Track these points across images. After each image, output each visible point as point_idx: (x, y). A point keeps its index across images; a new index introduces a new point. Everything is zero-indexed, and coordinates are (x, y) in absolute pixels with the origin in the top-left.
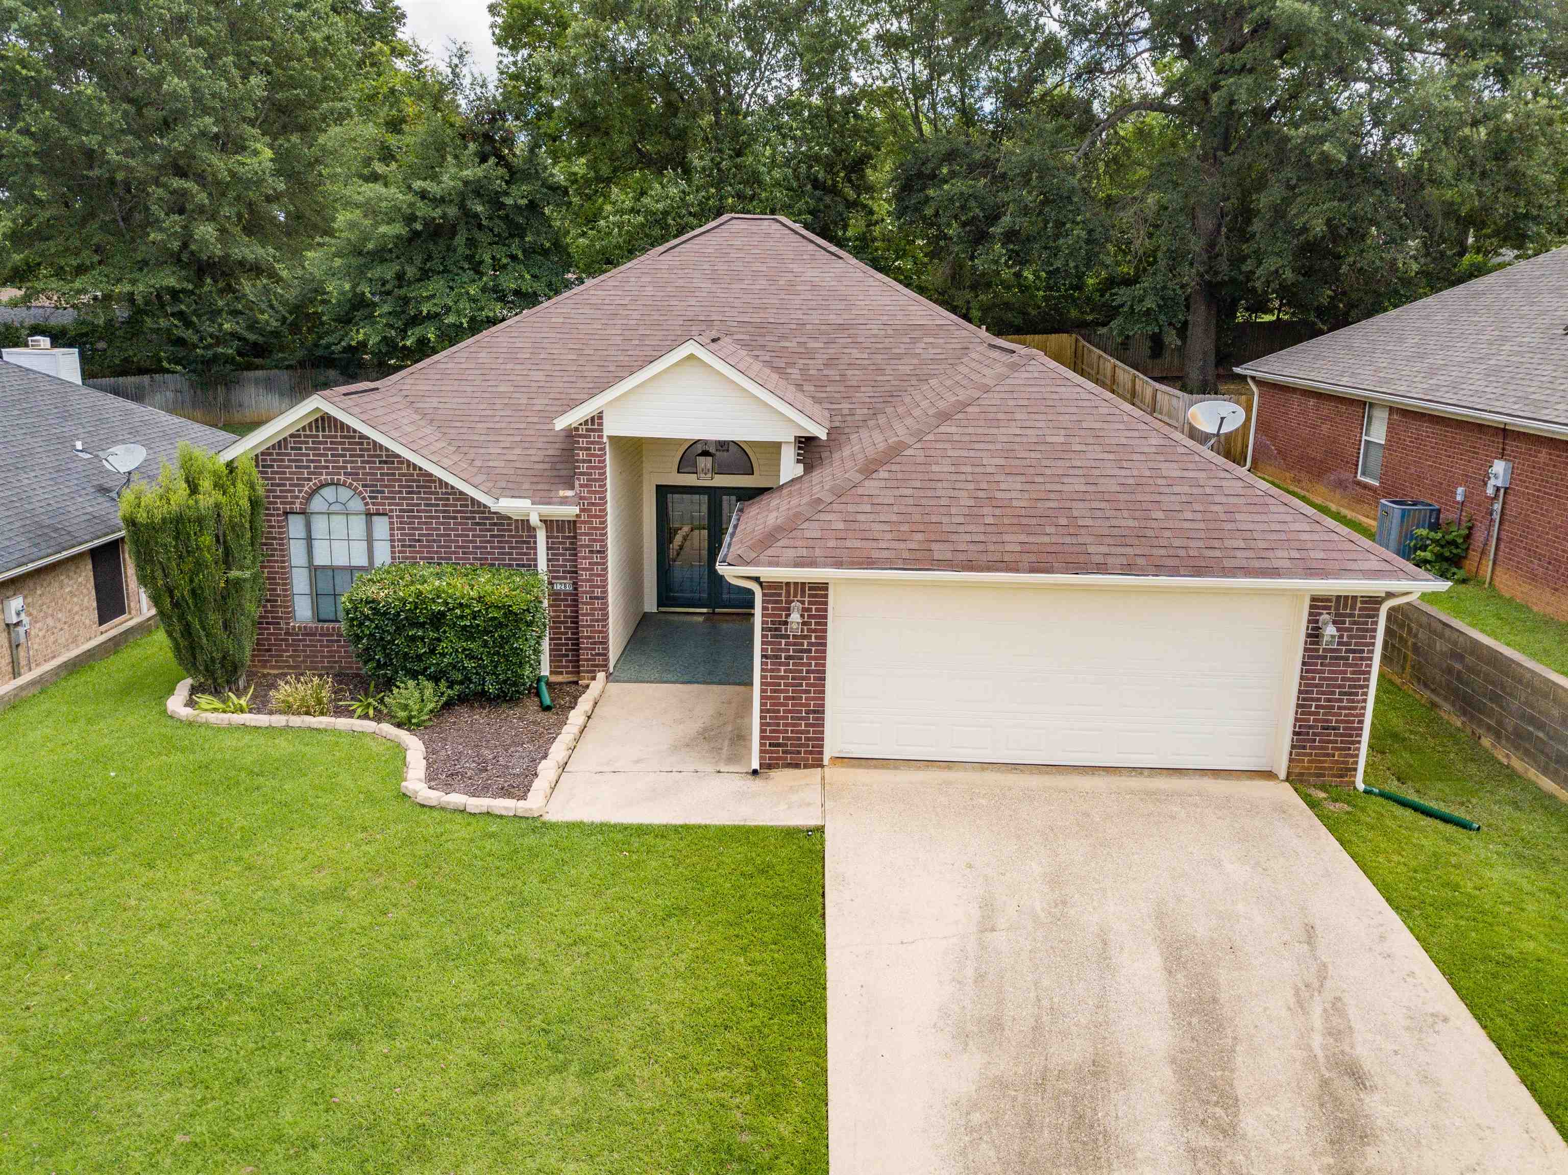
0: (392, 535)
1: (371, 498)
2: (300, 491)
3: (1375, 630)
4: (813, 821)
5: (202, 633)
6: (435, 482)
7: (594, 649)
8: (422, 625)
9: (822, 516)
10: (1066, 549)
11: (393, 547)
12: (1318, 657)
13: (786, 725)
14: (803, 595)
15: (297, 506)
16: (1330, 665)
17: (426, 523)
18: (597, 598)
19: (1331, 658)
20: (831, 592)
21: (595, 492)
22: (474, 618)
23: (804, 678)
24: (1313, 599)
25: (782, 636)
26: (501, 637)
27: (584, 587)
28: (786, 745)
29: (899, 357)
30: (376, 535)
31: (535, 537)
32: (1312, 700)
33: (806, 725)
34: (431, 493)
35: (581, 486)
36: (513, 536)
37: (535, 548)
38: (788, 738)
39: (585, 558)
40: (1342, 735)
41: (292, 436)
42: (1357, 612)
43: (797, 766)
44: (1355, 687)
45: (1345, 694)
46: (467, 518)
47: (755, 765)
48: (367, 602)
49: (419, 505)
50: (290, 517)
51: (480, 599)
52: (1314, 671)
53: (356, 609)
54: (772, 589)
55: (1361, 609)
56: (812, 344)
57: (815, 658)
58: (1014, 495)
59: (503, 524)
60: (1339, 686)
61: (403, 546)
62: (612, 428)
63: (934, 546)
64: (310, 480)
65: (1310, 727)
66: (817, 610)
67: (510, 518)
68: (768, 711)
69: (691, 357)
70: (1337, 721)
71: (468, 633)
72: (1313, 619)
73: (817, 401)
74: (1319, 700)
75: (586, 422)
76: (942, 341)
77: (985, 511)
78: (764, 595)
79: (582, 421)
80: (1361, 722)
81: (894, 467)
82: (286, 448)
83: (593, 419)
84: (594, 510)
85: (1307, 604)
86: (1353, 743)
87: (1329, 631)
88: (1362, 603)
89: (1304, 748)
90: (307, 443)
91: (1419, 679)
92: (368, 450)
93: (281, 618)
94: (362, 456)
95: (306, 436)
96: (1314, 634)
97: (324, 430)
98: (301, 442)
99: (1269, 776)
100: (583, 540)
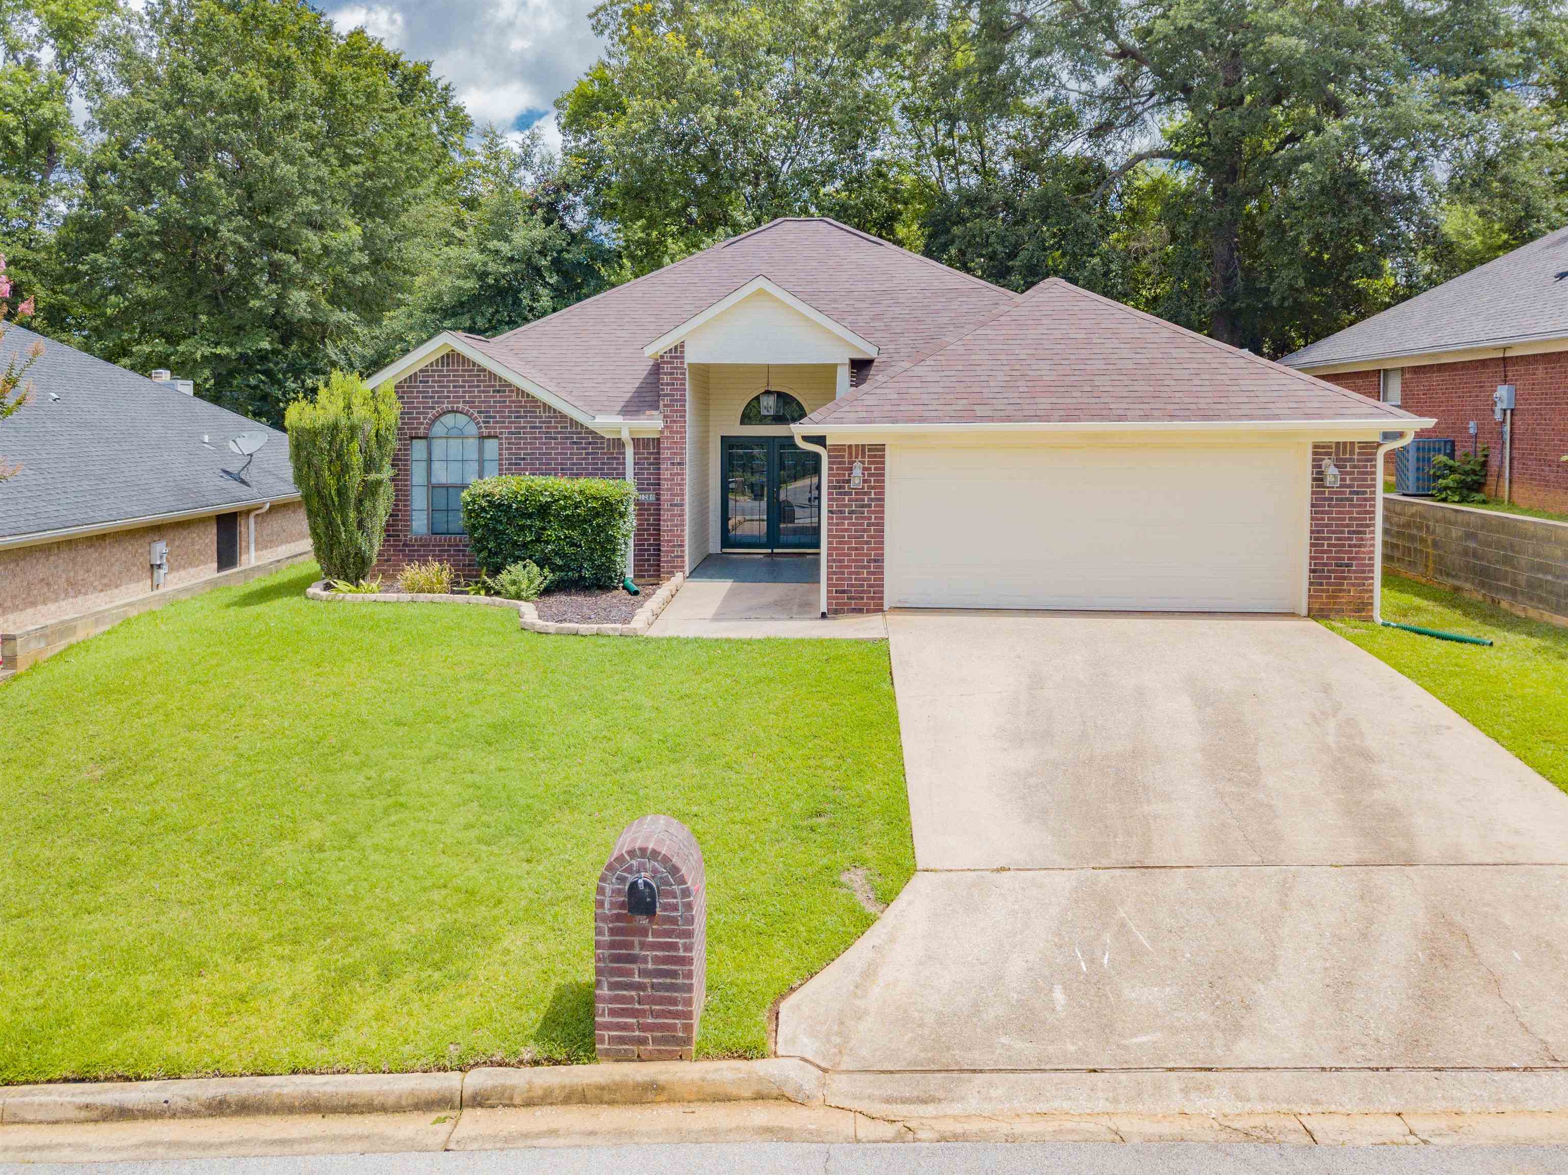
0: (500, 454)
1: (484, 422)
2: (425, 418)
3: (1374, 473)
4: (879, 636)
5: (342, 529)
6: (539, 407)
7: (673, 552)
8: (530, 516)
9: (878, 391)
10: (1091, 407)
11: (501, 465)
12: (1325, 499)
13: (851, 573)
14: (863, 456)
15: (421, 432)
16: (1336, 506)
17: (530, 444)
18: (677, 506)
19: (1337, 499)
20: (887, 453)
21: (676, 411)
22: (576, 508)
23: (864, 531)
24: (1316, 446)
25: (846, 494)
26: (598, 525)
27: (666, 496)
28: (850, 592)
30: (487, 456)
31: (624, 453)
32: (1324, 539)
33: (868, 573)
34: (536, 417)
35: (665, 406)
36: (605, 454)
37: (624, 464)
38: (852, 586)
39: (667, 469)
40: (1355, 572)
41: (421, 371)
42: (1356, 457)
43: (860, 611)
44: (1362, 526)
45: (1354, 532)
46: (567, 438)
47: (824, 608)
48: (484, 496)
49: (524, 427)
50: (414, 441)
51: (581, 492)
52: (1322, 512)
53: (474, 502)
54: (837, 452)
55: (1359, 454)
57: (874, 512)
58: (1043, 373)
59: (596, 443)
60: (1347, 526)
61: (510, 464)
62: (691, 357)
63: (976, 407)
64: (433, 408)
65: (1325, 565)
66: (876, 469)
67: (603, 438)
68: (834, 561)
69: (761, 293)
70: (1349, 559)
71: (570, 522)
72: (1317, 466)
74: (1330, 538)
75: (670, 351)
77: (1019, 384)
78: (829, 457)
79: (667, 349)
80: (1371, 559)
81: (939, 358)
82: (416, 381)
83: (676, 347)
84: (675, 427)
85: (1310, 451)
86: (1366, 579)
87: (1331, 472)
88: (1360, 448)
89: (1321, 584)
90: (433, 376)
91: (1441, 571)
92: (485, 381)
93: (401, 531)
94: (479, 386)
95: (433, 371)
96: (1319, 478)
97: (448, 365)
98: (428, 376)
99: (1292, 615)
100: (666, 454)
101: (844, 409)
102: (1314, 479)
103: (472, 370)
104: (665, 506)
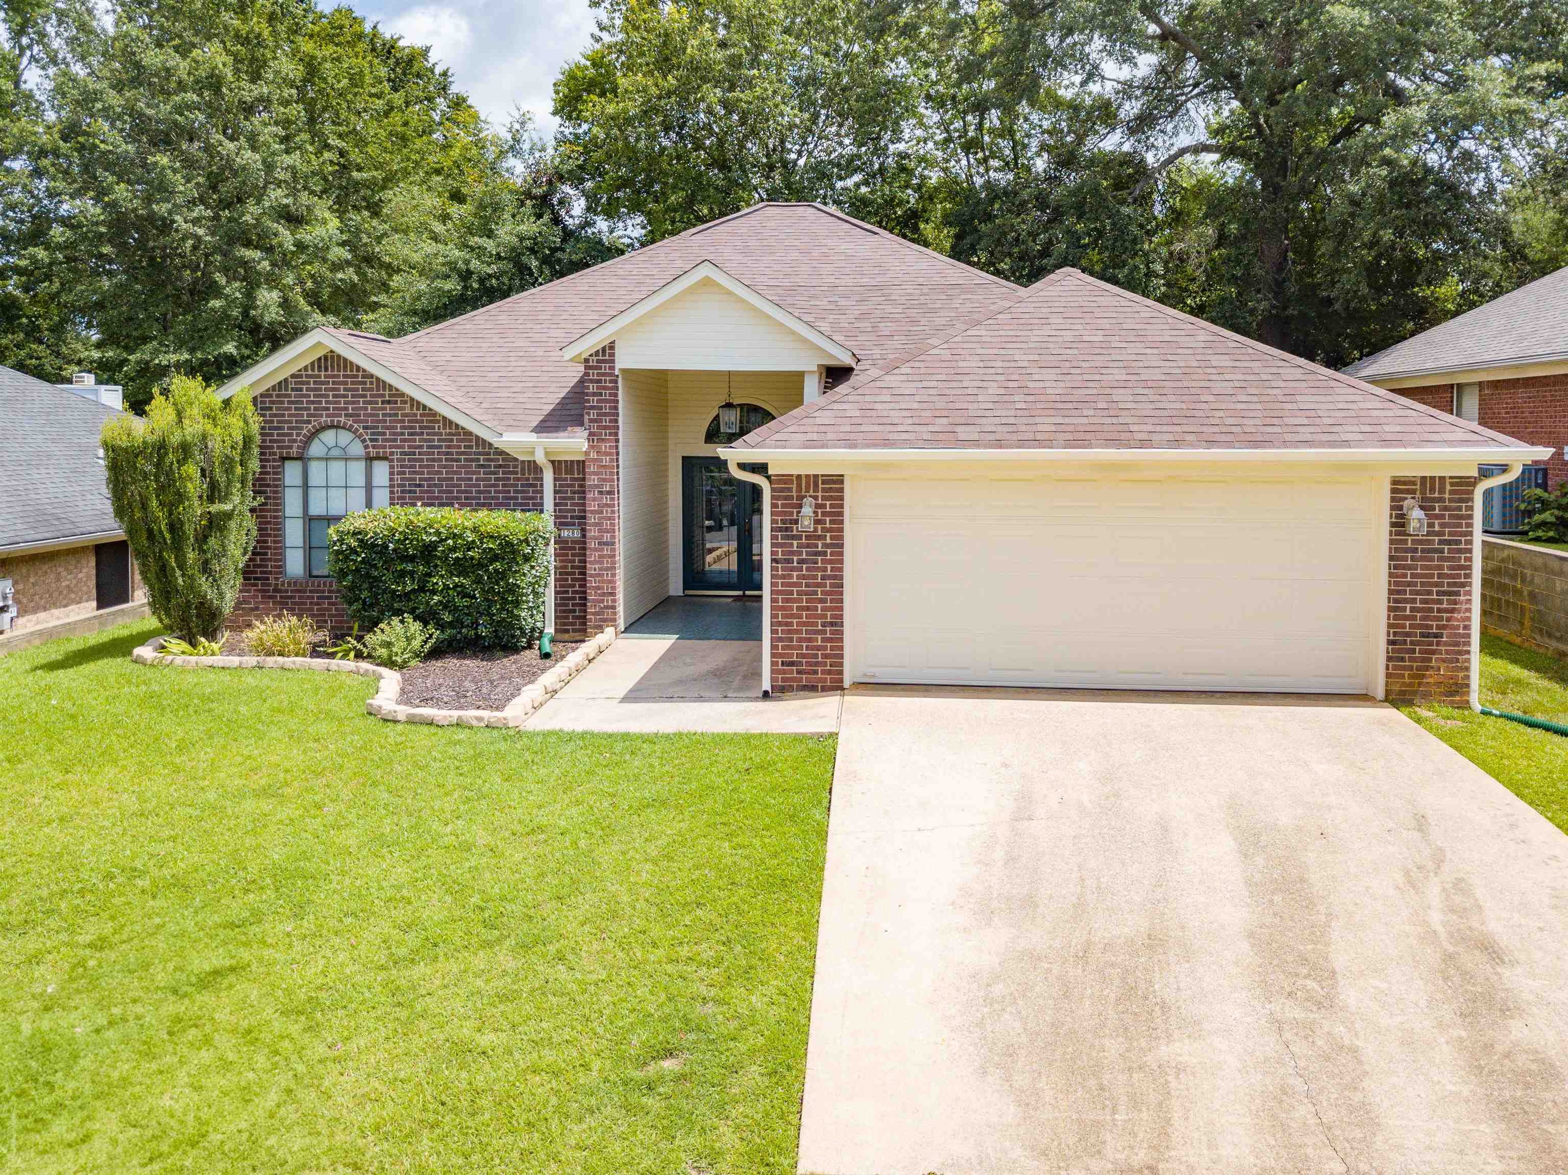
0: (391, 480)
1: (371, 440)
2: (298, 435)
3: (1471, 517)
4: (824, 727)
6: (438, 422)
7: (602, 601)
8: (412, 559)
9: (836, 406)
10: (1105, 428)
11: (392, 492)
12: (1407, 550)
13: (800, 640)
14: (816, 489)
15: (294, 451)
16: (1422, 559)
17: (427, 466)
18: (607, 543)
19: (1423, 551)
20: (847, 486)
21: (605, 428)
22: (469, 550)
23: (818, 585)
24: (1395, 482)
25: (794, 537)
26: (496, 570)
27: (592, 532)
28: (801, 664)
29: (934, 311)
30: (376, 482)
31: (542, 479)
32: (1406, 601)
33: (823, 640)
34: (434, 434)
35: (591, 421)
36: (518, 479)
37: (542, 492)
38: (804, 656)
39: (594, 500)
40: (1446, 644)
41: (293, 376)
42: (1447, 496)
43: (814, 688)
44: (1455, 584)
45: (1444, 593)
46: (472, 460)
47: (766, 685)
48: (354, 534)
49: (421, 447)
50: (287, 463)
51: (475, 530)
52: (1404, 567)
54: (782, 483)
55: (1451, 492)
56: (843, 302)
57: (831, 562)
58: (1048, 384)
59: (508, 466)
60: (1437, 585)
61: (402, 492)
62: (624, 360)
63: (958, 429)
64: (309, 422)
65: (1408, 634)
66: (832, 506)
67: (516, 460)
68: (780, 624)
69: (707, 282)
70: (1438, 627)
71: (462, 567)
72: (1397, 507)
74: (1414, 601)
75: (597, 353)
77: (1016, 398)
78: (773, 490)
79: (593, 351)
80: (1467, 627)
81: (917, 364)
82: (286, 390)
83: (604, 349)
84: (603, 447)
85: (1387, 487)
86: (1460, 653)
87: (1416, 515)
88: (1452, 484)
89: (1402, 659)
90: (308, 383)
91: (1541, 630)
92: (371, 389)
93: (271, 573)
94: (365, 396)
95: (307, 376)
96: (1399, 523)
97: (326, 369)
98: (302, 383)
99: (1362, 698)
100: (592, 480)
101: (791, 429)
102: (1393, 525)
103: (357, 376)
104: (592, 544)
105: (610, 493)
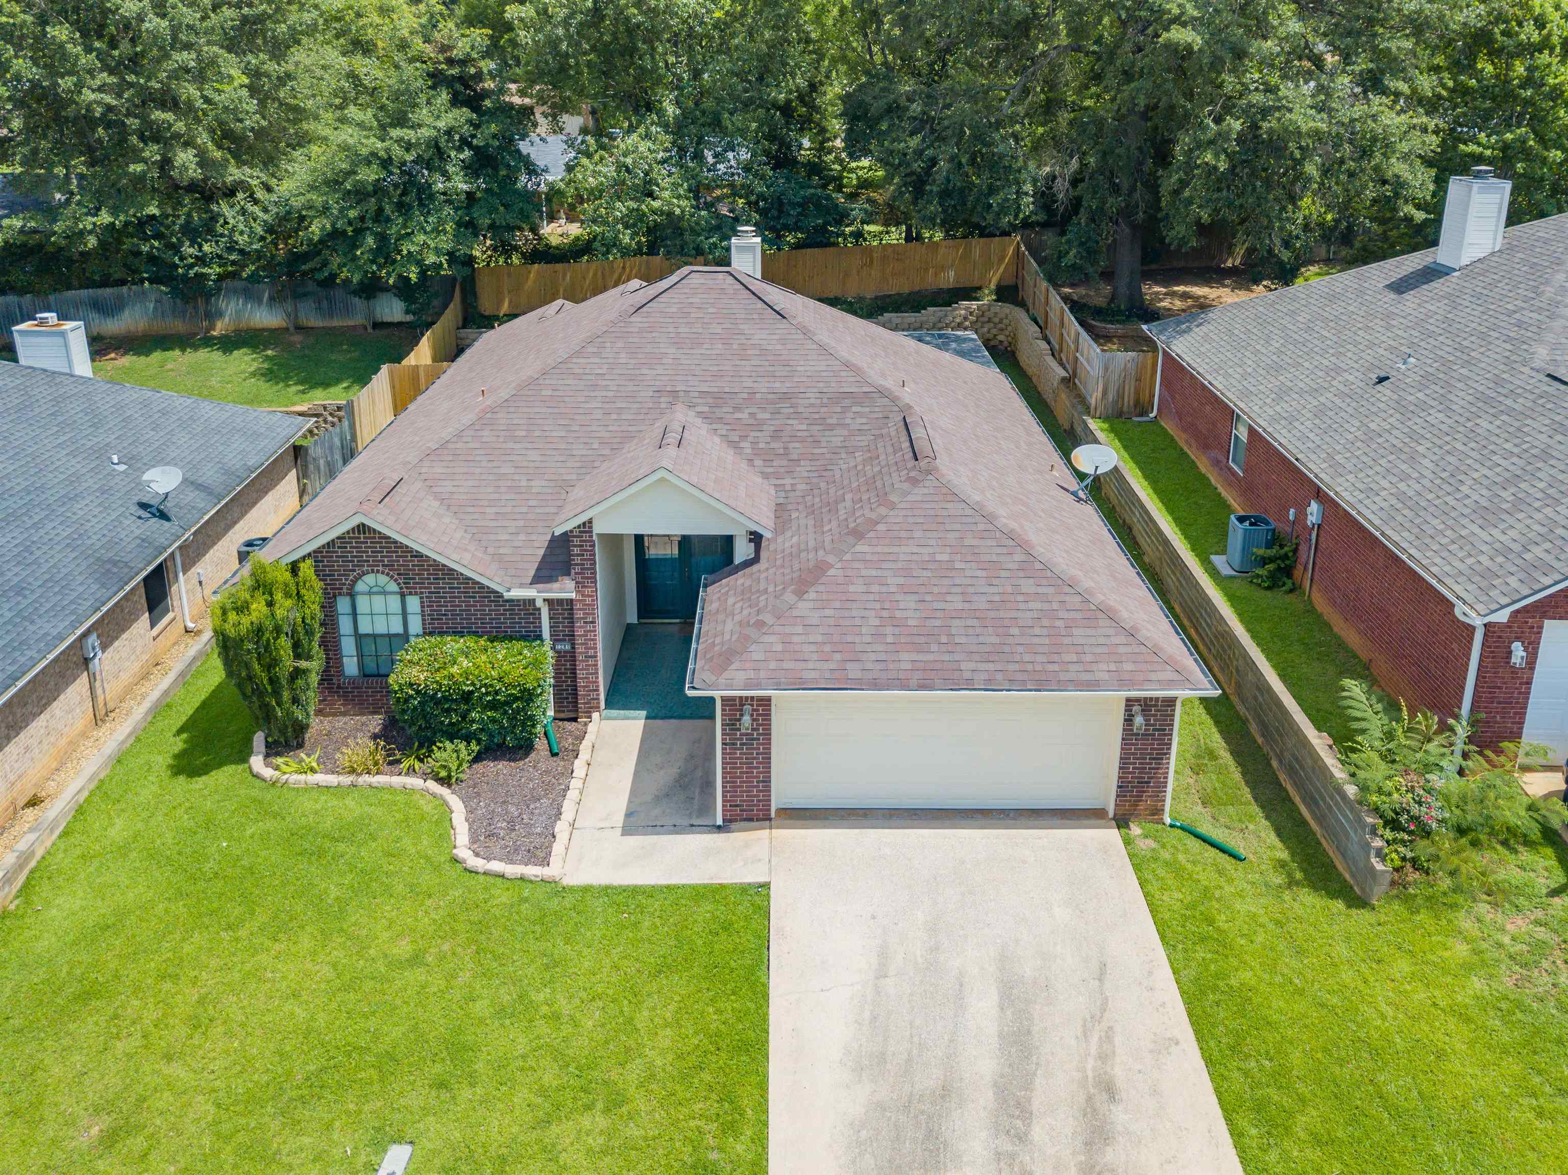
0: (422, 609)
1: (404, 583)
2: (346, 579)
3: (1173, 716)
4: (762, 879)
7: (589, 695)
8: (455, 701)
10: (945, 666)
11: (423, 620)
12: (1133, 735)
13: (742, 791)
14: (752, 702)
15: (344, 590)
16: (1142, 740)
17: (450, 602)
18: (591, 657)
19: (1142, 735)
20: (773, 705)
21: (588, 578)
22: (497, 694)
23: (754, 758)
24: (1129, 699)
25: (737, 730)
26: (518, 706)
27: (580, 649)
29: (831, 427)
30: (410, 609)
31: (540, 613)
32: (1130, 763)
33: (758, 791)
34: (454, 579)
35: (576, 573)
37: (540, 620)
39: (580, 626)
40: (1152, 787)
41: (338, 538)
43: (749, 818)
44: (1160, 754)
45: (1154, 758)
46: (485, 597)
47: (719, 822)
48: (410, 685)
49: (443, 588)
50: (340, 598)
52: (1130, 744)
54: (729, 702)
56: (761, 416)
57: (763, 744)
58: (909, 614)
60: (1149, 754)
61: (432, 619)
62: (599, 528)
64: (353, 570)
65: (1130, 782)
66: (763, 710)
67: (519, 599)
69: (662, 479)
70: (1148, 778)
72: (1128, 709)
73: (766, 476)
74: (1135, 763)
75: (579, 526)
76: (867, 409)
77: (888, 630)
78: (723, 704)
79: (576, 525)
80: (1166, 778)
81: (820, 588)
82: (334, 547)
83: (585, 523)
84: (586, 591)
86: (1161, 794)
87: (1139, 718)
88: (1163, 703)
89: (1125, 796)
93: (334, 676)
95: (350, 539)
96: (1129, 720)
97: (364, 534)
98: (346, 543)
100: (579, 614)
103: (388, 539)
104: (580, 656)
105: (592, 622)
